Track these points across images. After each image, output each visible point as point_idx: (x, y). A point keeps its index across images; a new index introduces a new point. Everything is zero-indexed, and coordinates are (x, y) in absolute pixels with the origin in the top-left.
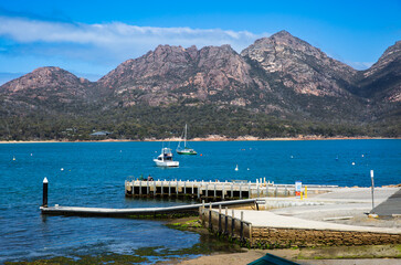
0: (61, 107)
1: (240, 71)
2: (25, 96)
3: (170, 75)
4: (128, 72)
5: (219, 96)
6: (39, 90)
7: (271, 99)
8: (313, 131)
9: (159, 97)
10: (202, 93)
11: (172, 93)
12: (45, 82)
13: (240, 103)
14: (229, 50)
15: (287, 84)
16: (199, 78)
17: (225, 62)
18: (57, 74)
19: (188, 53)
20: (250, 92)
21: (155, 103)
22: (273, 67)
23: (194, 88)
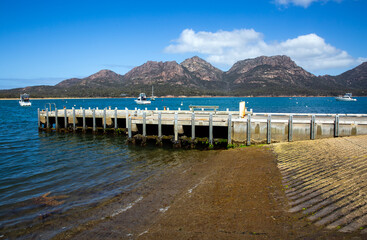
0: (109, 85)
1: (179, 71)
2: (95, 81)
3: (152, 72)
4: (136, 71)
5: (171, 80)
6: (102, 79)
7: (191, 82)
8: (208, 94)
9: (148, 81)
10: (165, 79)
11: (152, 79)
12: (104, 75)
13: (179, 83)
14: (175, 63)
15: (198, 76)
16: (164, 73)
17: (174, 67)
18: (109, 72)
19: (159, 64)
20: (183, 79)
21: (146, 83)
22: (192, 70)
23: (161, 77)
